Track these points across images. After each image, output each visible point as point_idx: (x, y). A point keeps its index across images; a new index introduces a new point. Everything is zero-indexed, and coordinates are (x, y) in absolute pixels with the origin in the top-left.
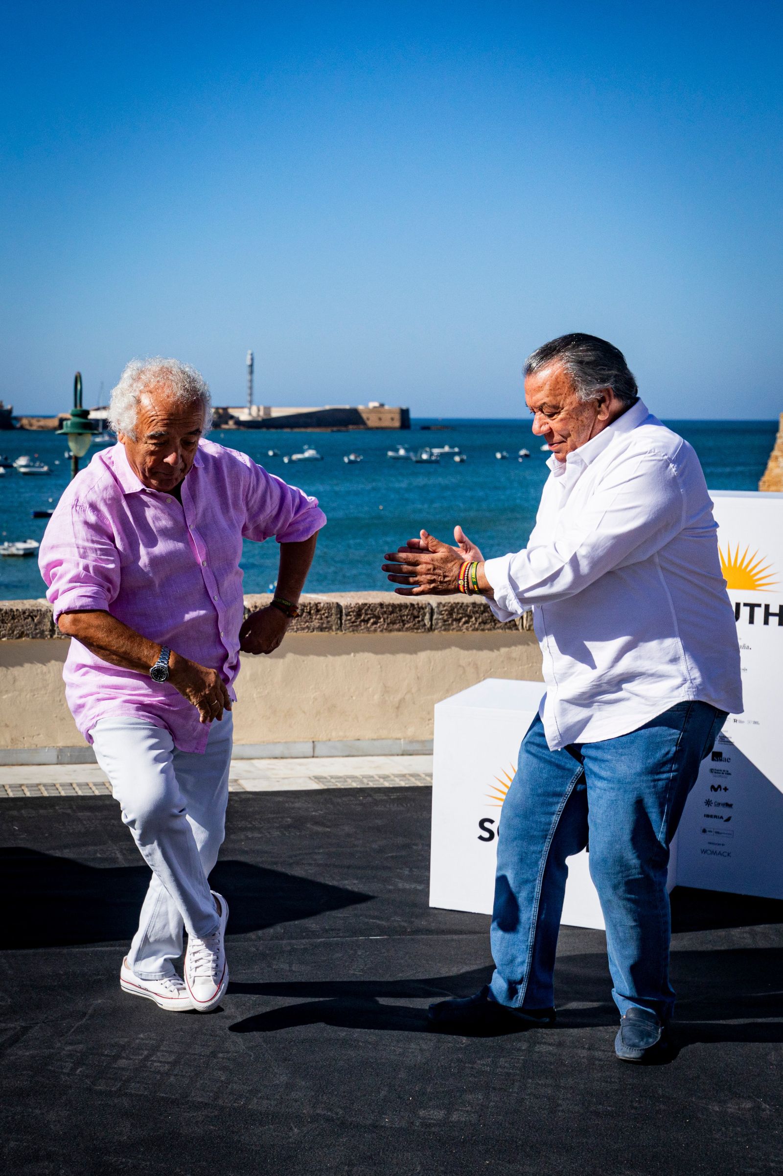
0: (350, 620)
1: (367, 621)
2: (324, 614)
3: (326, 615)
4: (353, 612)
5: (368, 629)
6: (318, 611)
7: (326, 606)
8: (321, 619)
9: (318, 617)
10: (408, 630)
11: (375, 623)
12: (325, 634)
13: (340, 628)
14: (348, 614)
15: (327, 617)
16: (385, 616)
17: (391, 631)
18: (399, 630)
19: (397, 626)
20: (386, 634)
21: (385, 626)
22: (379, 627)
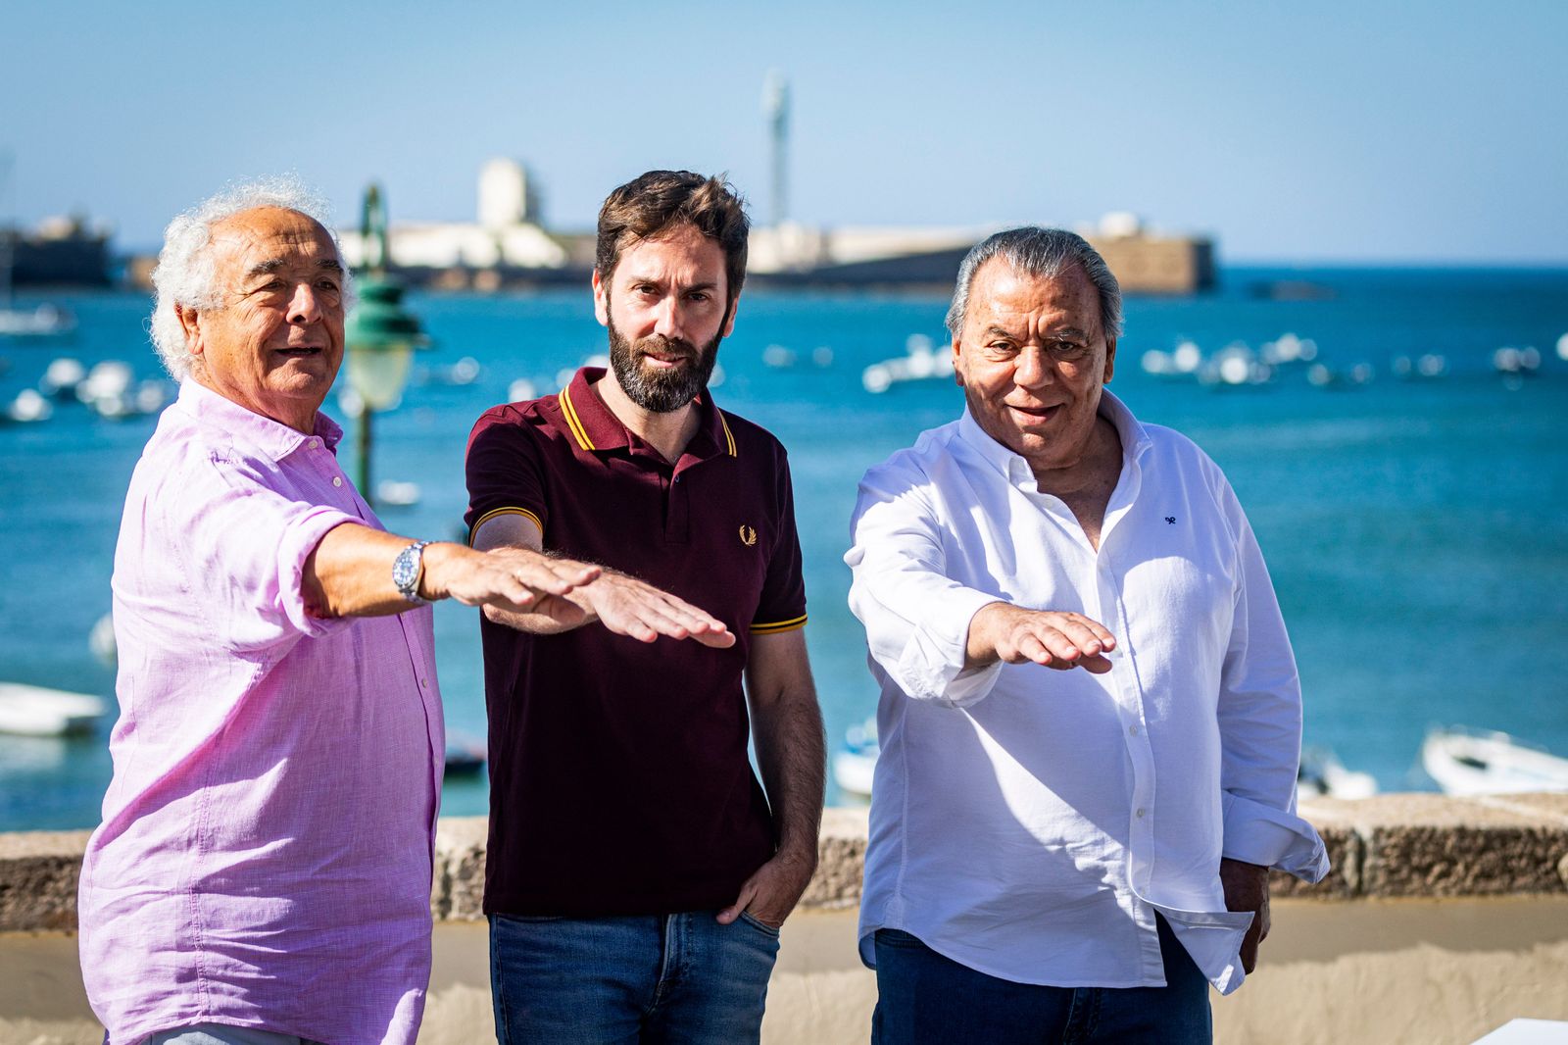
1: (1426, 871)
11: (1444, 875)
16: (1469, 858)
18: (1499, 892)
19: (1495, 884)
20: (1471, 903)
21: (1469, 882)
22: (1455, 884)
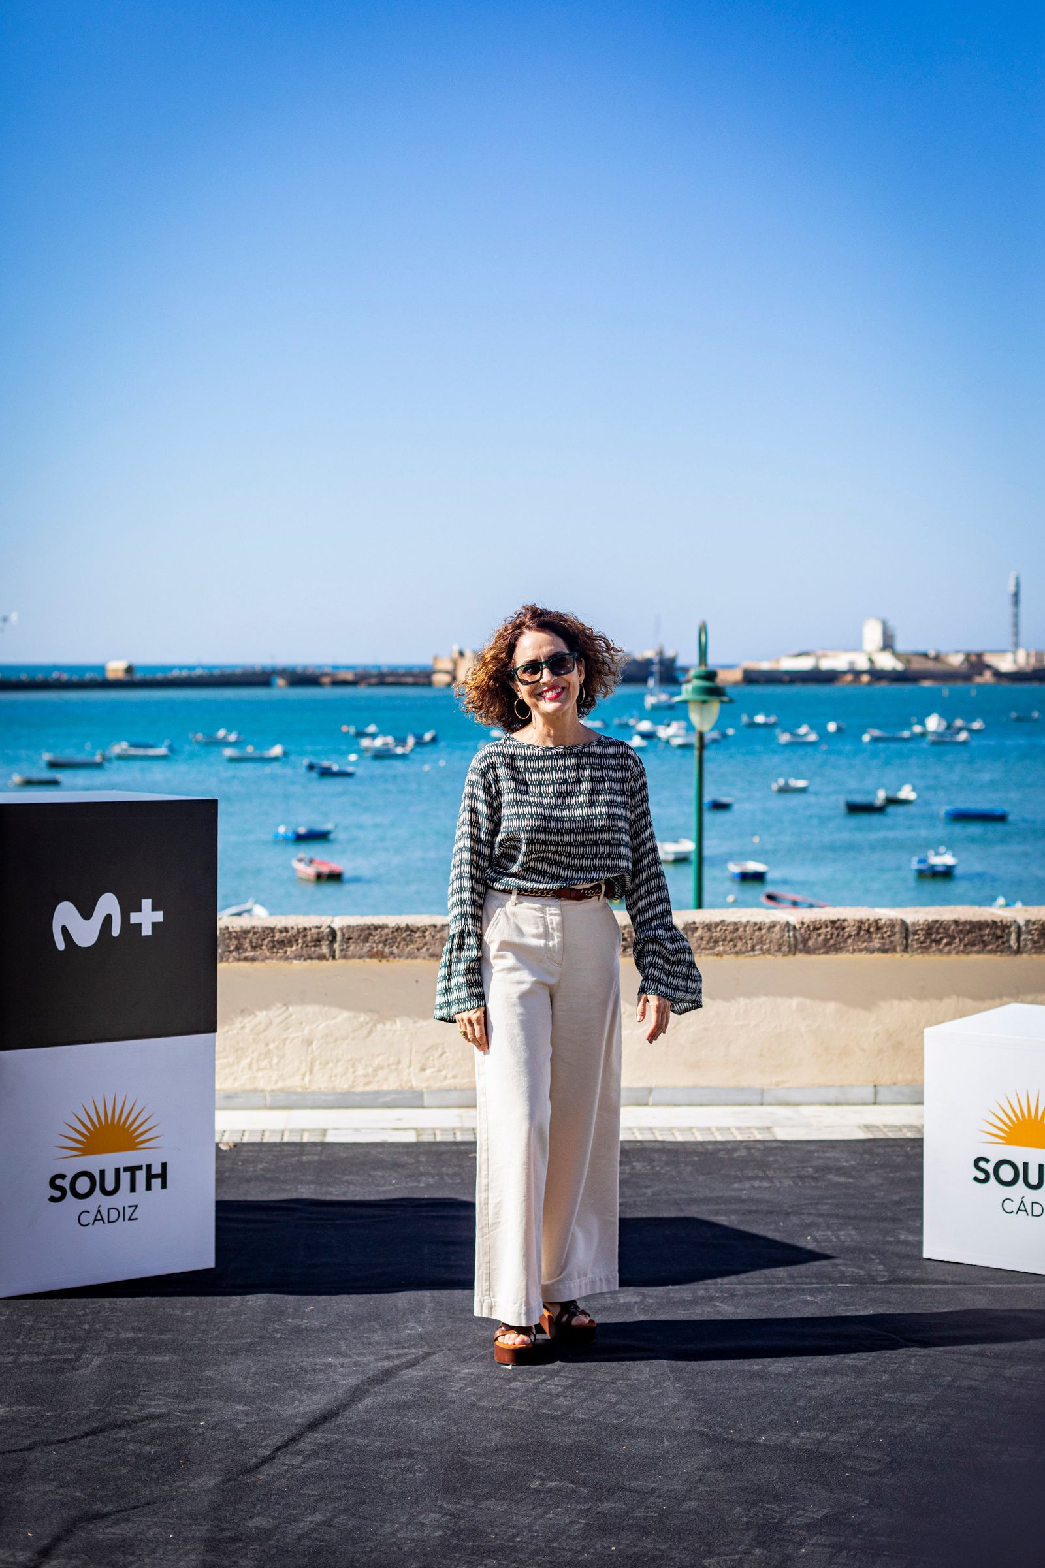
0: (918, 940)
1: (938, 942)
2: (886, 932)
3: (888, 933)
4: (922, 930)
5: (941, 951)
6: (878, 928)
7: (888, 922)
8: (883, 938)
9: (879, 935)
10: (990, 952)
11: (949, 944)
12: (888, 956)
13: (906, 949)
14: (915, 933)
15: (889, 936)
16: (961, 935)
17: (968, 953)
18: (978, 952)
19: (975, 949)
20: (963, 957)
21: (961, 948)
22: (954, 948)
